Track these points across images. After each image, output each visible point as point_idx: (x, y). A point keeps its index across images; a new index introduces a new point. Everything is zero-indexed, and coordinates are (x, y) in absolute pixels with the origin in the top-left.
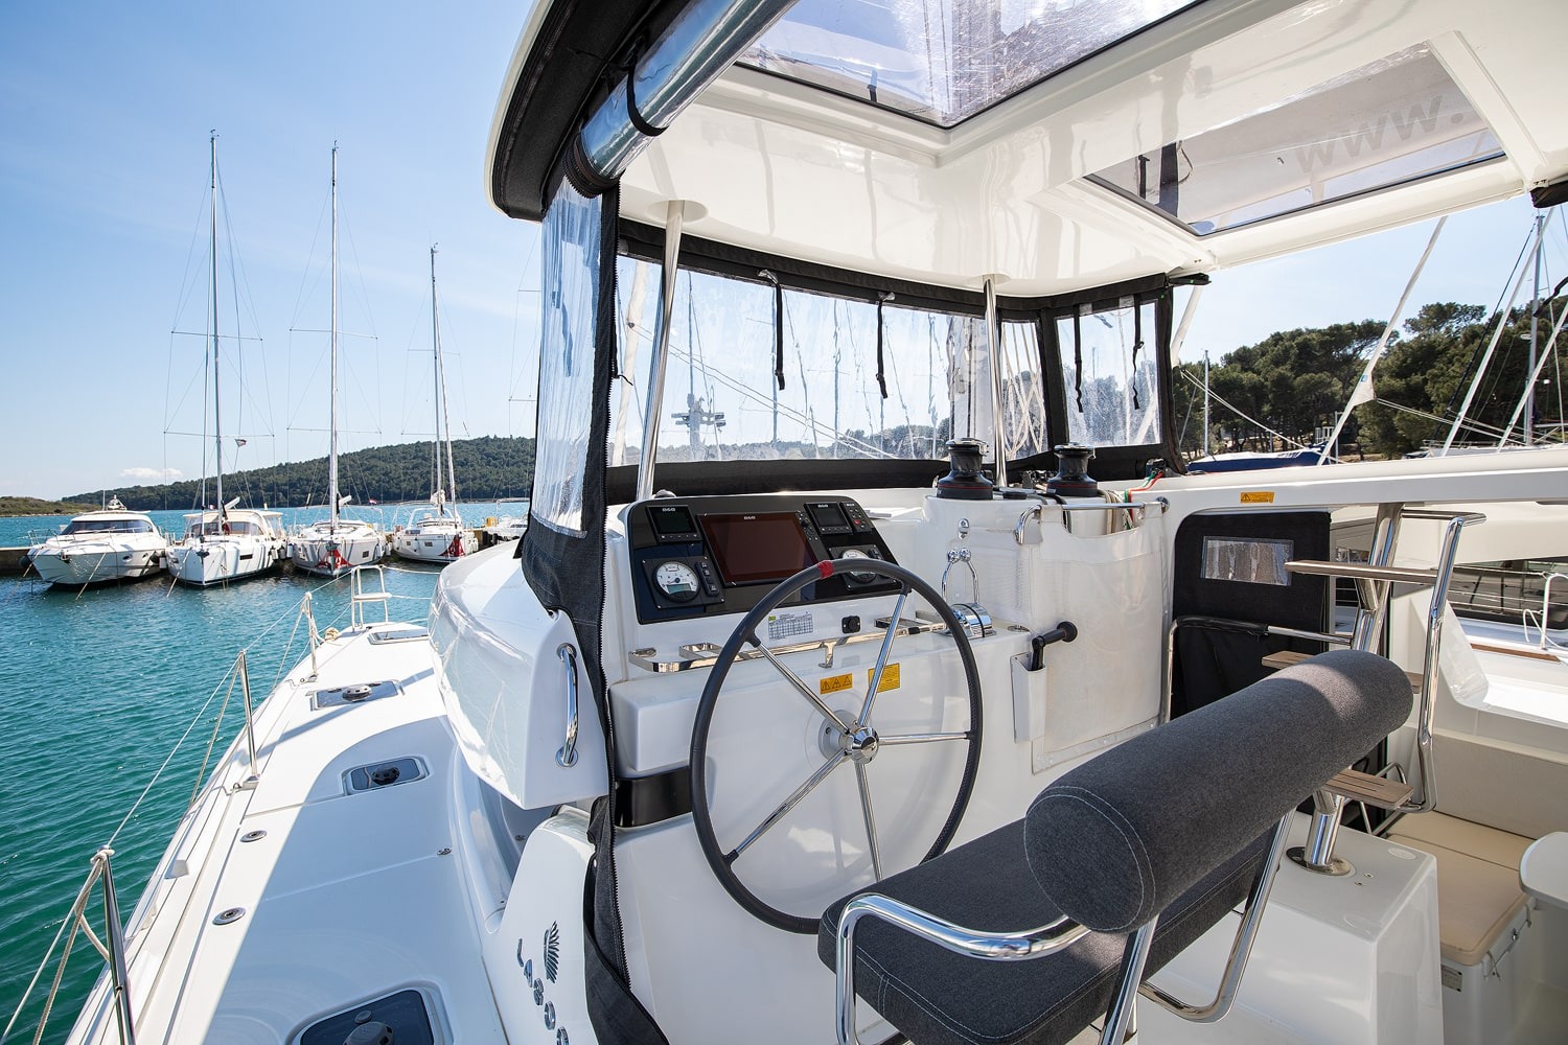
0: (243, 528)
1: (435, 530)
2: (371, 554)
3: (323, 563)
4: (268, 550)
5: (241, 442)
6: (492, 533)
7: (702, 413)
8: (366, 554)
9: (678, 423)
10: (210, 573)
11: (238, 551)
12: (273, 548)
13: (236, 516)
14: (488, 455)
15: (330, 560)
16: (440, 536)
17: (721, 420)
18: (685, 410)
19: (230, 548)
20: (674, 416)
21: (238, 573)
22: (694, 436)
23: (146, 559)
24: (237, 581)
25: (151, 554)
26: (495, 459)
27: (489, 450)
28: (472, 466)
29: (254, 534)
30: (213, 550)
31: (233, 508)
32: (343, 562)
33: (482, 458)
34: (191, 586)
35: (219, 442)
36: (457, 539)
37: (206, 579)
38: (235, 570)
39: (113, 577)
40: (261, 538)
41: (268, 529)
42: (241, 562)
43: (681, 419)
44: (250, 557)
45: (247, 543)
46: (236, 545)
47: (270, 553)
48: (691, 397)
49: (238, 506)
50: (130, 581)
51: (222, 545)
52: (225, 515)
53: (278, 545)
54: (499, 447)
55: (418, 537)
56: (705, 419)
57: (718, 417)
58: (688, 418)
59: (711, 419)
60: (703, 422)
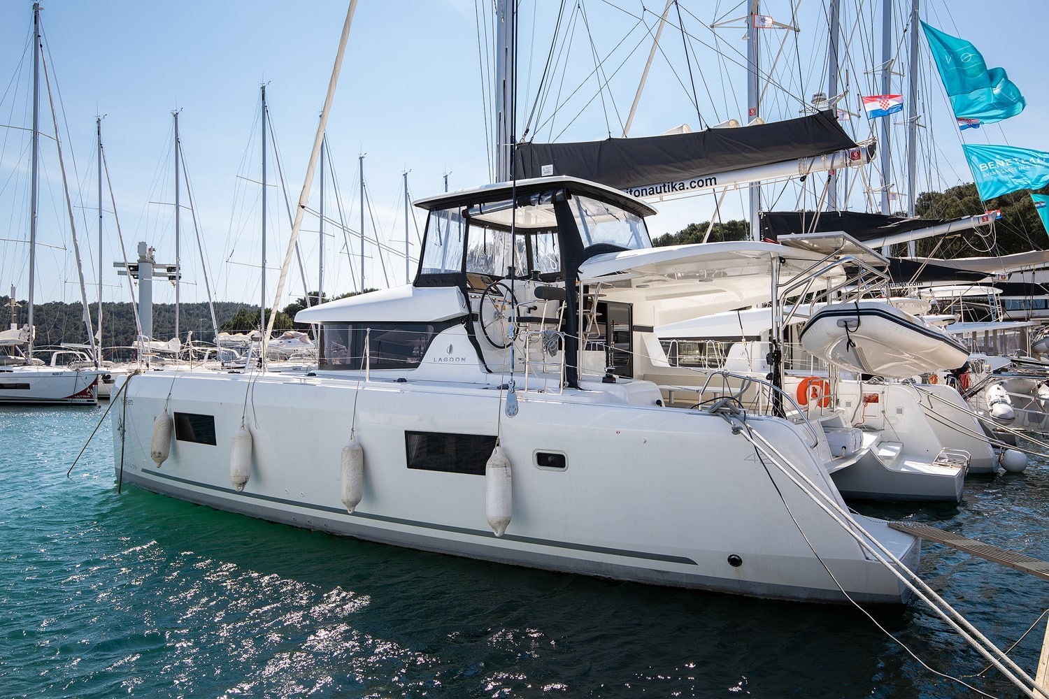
7: (155, 265)
9: (120, 273)
17: (173, 273)
18: (134, 259)
20: (116, 265)
22: (145, 291)
43: (124, 269)
48: (143, 246)
56: (156, 270)
57: (170, 269)
58: (136, 268)
59: (165, 271)
60: (155, 274)
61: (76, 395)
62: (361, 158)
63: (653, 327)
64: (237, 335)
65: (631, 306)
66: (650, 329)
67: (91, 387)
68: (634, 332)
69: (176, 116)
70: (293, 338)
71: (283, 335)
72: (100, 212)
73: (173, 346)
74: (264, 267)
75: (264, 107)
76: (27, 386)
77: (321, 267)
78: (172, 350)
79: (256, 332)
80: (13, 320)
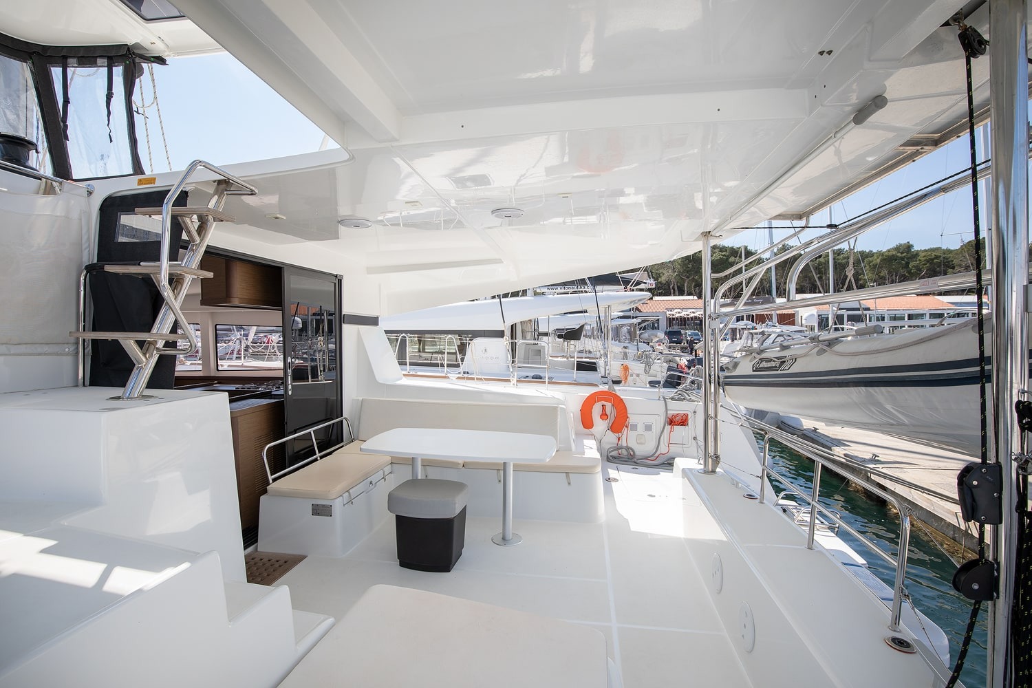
63: (377, 318)
65: (339, 281)
66: (373, 321)
68: (344, 326)
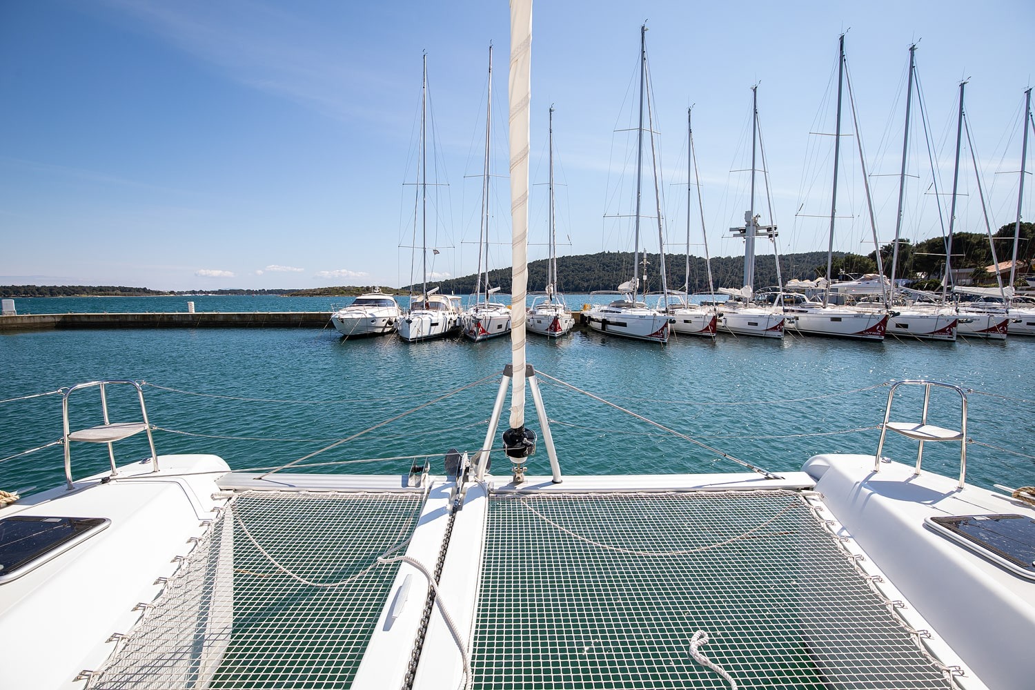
0: (436, 306)
1: (545, 312)
2: (504, 327)
3: (472, 331)
4: (448, 321)
5: (436, 252)
6: (587, 316)
7: (758, 227)
8: (500, 327)
9: (735, 235)
10: (413, 334)
11: (431, 320)
12: (451, 319)
13: (434, 299)
14: (603, 264)
15: (475, 329)
16: (546, 316)
17: (771, 232)
18: (743, 225)
19: (426, 319)
20: (731, 230)
21: (431, 333)
22: (750, 246)
23: (385, 322)
24: (429, 339)
25: (387, 319)
26: (607, 266)
27: (607, 261)
28: (594, 271)
29: (442, 310)
30: (415, 320)
31: (434, 293)
32: (483, 331)
33: (600, 266)
34: (405, 341)
35: (425, 252)
36: (556, 319)
37: (411, 337)
38: (430, 332)
39: (364, 332)
40: (447, 312)
41: (452, 308)
42: (433, 327)
44: (437, 324)
45: (438, 316)
46: (430, 316)
47: (449, 323)
48: (748, 215)
49: (437, 293)
50: (374, 336)
51: (420, 316)
52: (427, 298)
53: (455, 317)
54: (611, 259)
55: (534, 316)
56: (760, 231)
57: (769, 229)
58: (744, 231)
59: (765, 231)
60: (758, 234)
61: (654, 334)
62: (962, 85)
64: (805, 281)
67: (662, 329)
69: (755, 90)
70: (871, 279)
71: (863, 277)
72: (689, 186)
73: (745, 293)
74: (833, 217)
75: (842, 56)
76: (624, 325)
77: (900, 211)
78: (744, 295)
79: (823, 278)
80: (644, 273)
